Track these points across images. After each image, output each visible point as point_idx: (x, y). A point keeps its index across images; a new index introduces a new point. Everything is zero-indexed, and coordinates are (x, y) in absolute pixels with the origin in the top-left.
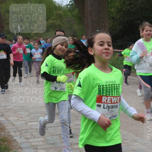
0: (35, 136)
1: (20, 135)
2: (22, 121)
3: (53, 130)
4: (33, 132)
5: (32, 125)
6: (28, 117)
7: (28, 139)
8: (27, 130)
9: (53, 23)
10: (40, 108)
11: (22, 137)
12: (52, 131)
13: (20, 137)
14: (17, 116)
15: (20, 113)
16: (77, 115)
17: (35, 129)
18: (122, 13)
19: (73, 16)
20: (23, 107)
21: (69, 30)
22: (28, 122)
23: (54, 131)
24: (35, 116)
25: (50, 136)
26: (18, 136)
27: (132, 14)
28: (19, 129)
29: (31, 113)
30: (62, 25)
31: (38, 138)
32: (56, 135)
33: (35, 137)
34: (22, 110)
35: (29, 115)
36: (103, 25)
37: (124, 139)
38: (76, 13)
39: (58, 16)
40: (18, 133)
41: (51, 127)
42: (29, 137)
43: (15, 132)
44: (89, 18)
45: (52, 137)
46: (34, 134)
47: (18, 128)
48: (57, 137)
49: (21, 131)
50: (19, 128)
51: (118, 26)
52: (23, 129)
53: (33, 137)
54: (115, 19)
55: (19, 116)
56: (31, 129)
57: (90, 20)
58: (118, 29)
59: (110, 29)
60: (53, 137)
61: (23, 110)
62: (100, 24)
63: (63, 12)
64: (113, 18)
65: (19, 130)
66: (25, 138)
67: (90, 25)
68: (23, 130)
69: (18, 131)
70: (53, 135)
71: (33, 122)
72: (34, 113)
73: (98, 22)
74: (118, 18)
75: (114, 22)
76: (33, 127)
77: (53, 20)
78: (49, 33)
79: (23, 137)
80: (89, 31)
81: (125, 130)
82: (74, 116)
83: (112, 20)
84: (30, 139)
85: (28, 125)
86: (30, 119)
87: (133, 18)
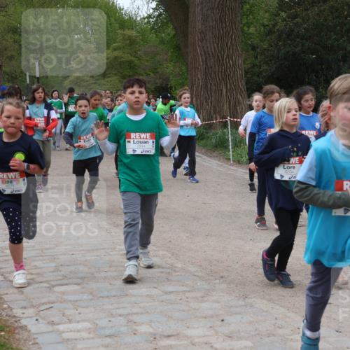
0: (70, 318)
1: (36, 315)
2: (41, 282)
3: (112, 304)
4: (65, 309)
5: (63, 293)
6: (54, 274)
7: (54, 324)
8: (52, 303)
9: (116, 58)
10: (83, 252)
11: (40, 320)
12: (111, 307)
13: (37, 320)
14: (31, 271)
15: (36, 263)
16: (168, 271)
17: (70, 301)
18: (273, 37)
19: (162, 42)
20: (44, 251)
21: (152, 74)
22: (54, 286)
23: (115, 306)
24: (71, 272)
25: (105, 318)
26: (31, 317)
27: (298, 40)
28: (35, 302)
29: (61, 265)
30: (137, 62)
31: (78, 322)
32: (120, 315)
33: (70, 321)
34: (41, 258)
35: (57, 270)
36: (231, 62)
37: (277, 325)
38: (169, 35)
39: (128, 42)
40: (31, 311)
41: (108, 297)
42: (56, 320)
43: (25, 308)
44: (199, 46)
45: (110, 321)
46: (68, 313)
47: (31, 300)
48: (122, 320)
49: (40, 305)
50: (33, 299)
51: (265, 67)
52: (44, 300)
53: (66, 320)
54: (258, 50)
55: (33, 271)
56: (61, 302)
57: (201, 51)
58: (264, 74)
59: (246, 73)
60: (111, 319)
61: (45, 258)
62: (223, 60)
63: (138, 32)
64: (254, 48)
65: (34, 304)
66: (48, 323)
67: (201, 63)
68: (43, 304)
69: (33, 306)
70: (112, 314)
71: (66, 284)
72: (68, 266)
73: (218, 57)
74: (265, 47)
75: (256, 58)
76: (65, 297)
77: (115, 50)
78: (106, 79)
79: (43, 319)
80: (199, 76)
81: (278, 304)
82: (162, 272)
83: (252, 52)
84: (59, 324)
85: (55, 292)
86: (61, 278)
87: (300, 48)
